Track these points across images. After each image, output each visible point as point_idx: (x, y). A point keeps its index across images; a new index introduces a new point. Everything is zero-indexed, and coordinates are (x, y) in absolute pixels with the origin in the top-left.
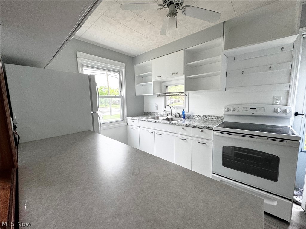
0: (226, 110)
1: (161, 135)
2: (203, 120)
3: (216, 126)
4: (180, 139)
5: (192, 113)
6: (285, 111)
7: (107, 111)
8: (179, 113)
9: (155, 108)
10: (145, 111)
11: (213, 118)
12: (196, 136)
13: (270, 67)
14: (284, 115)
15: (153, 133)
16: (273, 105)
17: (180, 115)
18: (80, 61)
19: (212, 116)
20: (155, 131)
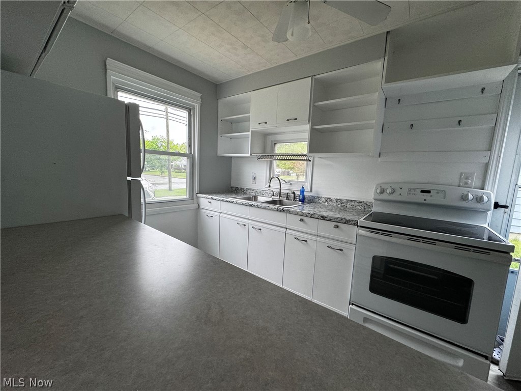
0: (378, 191)
1: (260, 229)
2: (337, 207)
3: (362, 220)
4: (295, 238)
5: (318, 194)
6: (480, 200)
7: (162, 182)
8: (294, 193)
9: (252, 180)
10: (232, 186)
11: (353, 204)
12: (324, 234)
13: (460, 121)
14: (478, 206)
15: (245, 225)
16: (459, 188)
17: (296, 195)
18: (112, 77)
19: (352, 201)
20: (250, 222)
